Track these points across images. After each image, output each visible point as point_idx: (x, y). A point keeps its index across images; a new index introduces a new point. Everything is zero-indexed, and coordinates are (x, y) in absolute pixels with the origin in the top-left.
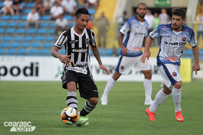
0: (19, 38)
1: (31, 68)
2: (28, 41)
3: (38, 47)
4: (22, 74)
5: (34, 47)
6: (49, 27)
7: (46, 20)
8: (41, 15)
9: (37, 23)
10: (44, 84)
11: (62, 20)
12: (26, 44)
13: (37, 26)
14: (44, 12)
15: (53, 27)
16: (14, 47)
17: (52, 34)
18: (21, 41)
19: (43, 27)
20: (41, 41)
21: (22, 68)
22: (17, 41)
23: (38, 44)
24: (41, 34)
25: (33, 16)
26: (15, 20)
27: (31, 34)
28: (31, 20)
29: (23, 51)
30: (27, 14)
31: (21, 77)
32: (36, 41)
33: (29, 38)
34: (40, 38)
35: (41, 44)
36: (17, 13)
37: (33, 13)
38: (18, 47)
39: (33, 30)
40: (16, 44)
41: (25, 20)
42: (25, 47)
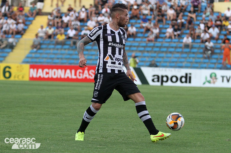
0: (178, 55)
1: (186, 77)
2: (184, 58)
3: (191, 62)
4: (179, 81)
5: (188, 62)
6: (199, 48)
7: (197, 43)
8: (193, 38)
9: (191, 44)
10: (195, 89)
11: (209, 42)
12: (183, 60)
13: (190, 46)
14: (196, 37)
15: (202, 48)
16: (173, 62)
17: (201, 53)
18: (178, 58)
19: (195, 48)
20: (193, 58)
21: (179, 77)
22: (176, 57)
23: (191, 60)
24: (194, 53)
25: (187, 40)
26: (175, 42)
27: (186, 53)
28: (186, 42)
29: (180, 64)
30: (183, 38)
31: (179, 84)
32: (190, 58)
33: (185, 55)
34: (192, 55)
35: (194, 60)
36: (176, 37)
37: (188, 38)
38: (176, 62)
39: (187, 50)
40: (175, 60)
41: (182, 42)
42: (181, 62)
